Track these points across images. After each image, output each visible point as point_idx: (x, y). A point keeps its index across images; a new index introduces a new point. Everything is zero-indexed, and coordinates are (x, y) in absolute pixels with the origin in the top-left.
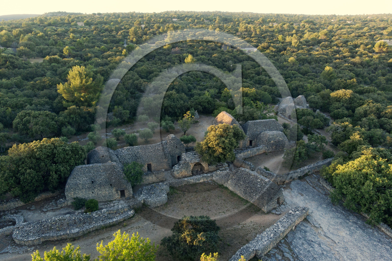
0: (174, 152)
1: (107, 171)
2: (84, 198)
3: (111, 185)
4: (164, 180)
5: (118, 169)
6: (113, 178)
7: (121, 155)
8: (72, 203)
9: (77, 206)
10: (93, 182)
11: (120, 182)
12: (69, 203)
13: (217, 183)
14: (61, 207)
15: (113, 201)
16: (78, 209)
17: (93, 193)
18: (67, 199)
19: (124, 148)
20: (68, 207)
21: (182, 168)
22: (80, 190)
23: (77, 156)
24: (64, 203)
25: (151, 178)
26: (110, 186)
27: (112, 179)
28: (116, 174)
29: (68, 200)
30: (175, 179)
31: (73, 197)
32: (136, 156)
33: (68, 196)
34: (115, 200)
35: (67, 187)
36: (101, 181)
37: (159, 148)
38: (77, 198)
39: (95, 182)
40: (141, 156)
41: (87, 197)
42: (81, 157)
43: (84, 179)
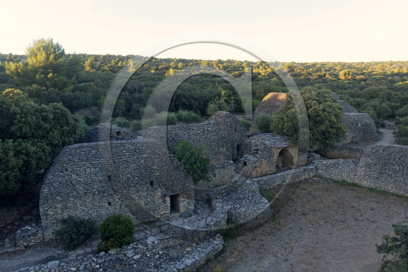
0: (232, 136)
1: (140, 154)
2: (87, 218)
4: (233, 180)
8: (58, 233)
9: (71, 238)
10: (109, 177)
11: (171, 176)
12: (49, 235)
14: (26, 247)
15: (154, 222)
16: (74, 247)
17: (110, 204)
18: (44, 223)
20: (46, 244)
24: (35, 234)
28: (161, 160)
29: (47, 227)
31: (59, 217)
33: (47, 215)
34: (159, 220)
35: (45, 191)
36: (129, 176)
38: (71, 218)
41: (94, 215)
43: (88, 170)
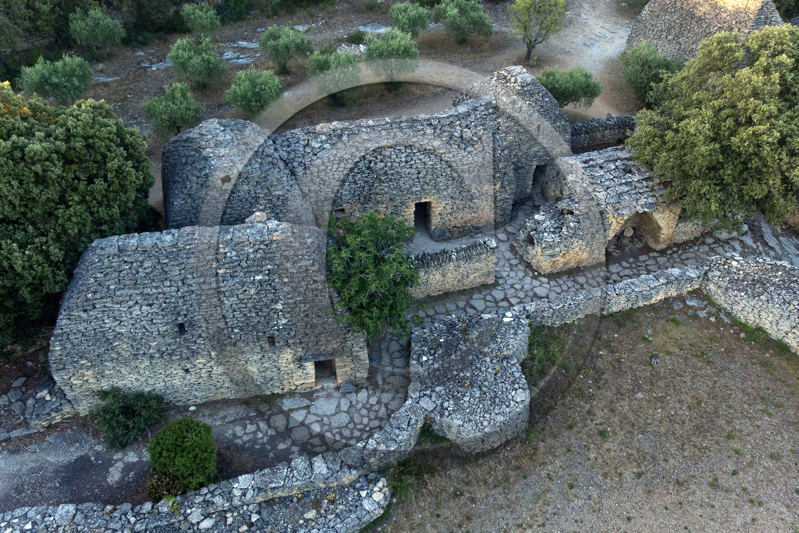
0: (524, 148)
1: (248, 272)
2: (147, 389)
3: (272, 341)
4: (491, 281)
5: (304, 263)
6: (279, 306)
7: (307, 161)
8: (96, 410)
10: (181, 326)
11: (313, 327)
12: (84, 410)
13: (729, 314)
14: (48, 428)
15: (283, 396)
16: (123, 446)
17: (187, 371)
18: (69, 394)
19: (318, 128)
20: (81, 424)
21: (574, 235)
22: (126, 363)
23: (99, 184)
24: (57, 410)
25: (438, 277)
26: (267, 346)
27: (276, 311)
28: (294, 289)
29: (75, 400)
30: (535, 278)
31: (94, 387)
32: (369, 168)
33: (70, 385)
34: (292, 394)
35: (56, 349)
36: (222, 325)
37: (468, 134)
38: (115, 390)
39: (192, 324)
40: (391, 168)
42: (122, 186)
43: (137, 311)
